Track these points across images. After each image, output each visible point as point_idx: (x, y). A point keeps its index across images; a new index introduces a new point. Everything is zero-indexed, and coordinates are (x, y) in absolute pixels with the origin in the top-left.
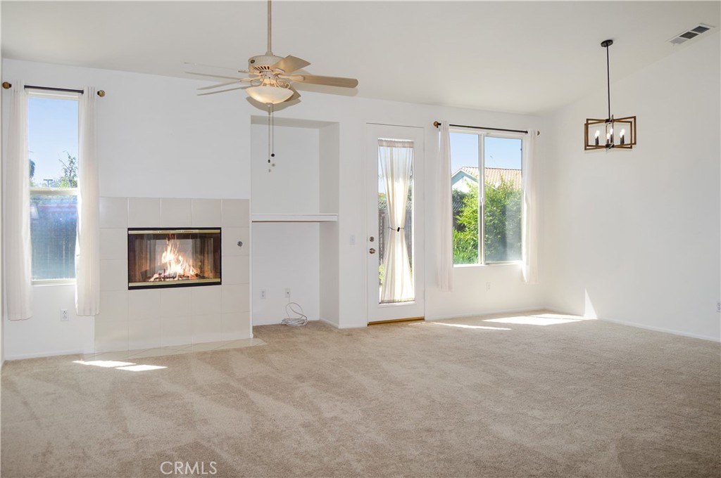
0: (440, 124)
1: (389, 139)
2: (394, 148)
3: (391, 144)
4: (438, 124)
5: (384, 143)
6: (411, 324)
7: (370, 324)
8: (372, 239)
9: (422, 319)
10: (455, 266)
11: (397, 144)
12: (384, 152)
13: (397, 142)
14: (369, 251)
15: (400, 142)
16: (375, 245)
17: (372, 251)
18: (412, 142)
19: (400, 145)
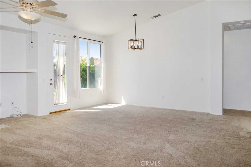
0: (76, 37)
1: (57, 41)
2: (59, 44)
3: (58, 43)
4: (75, 37)
5: (56, 42)
6: (66, 112)
7: (50, 113)
8: (51, 80)
9: (69, 110)
10: (82, 89)
11: (60, 43)
12: (55, 45)
13: (60, 42)
14: (50, 84)
15: (61, 42)
16: (52, 82)
17: (51, 84)
18: (66, 43)
19: (61, 43)
